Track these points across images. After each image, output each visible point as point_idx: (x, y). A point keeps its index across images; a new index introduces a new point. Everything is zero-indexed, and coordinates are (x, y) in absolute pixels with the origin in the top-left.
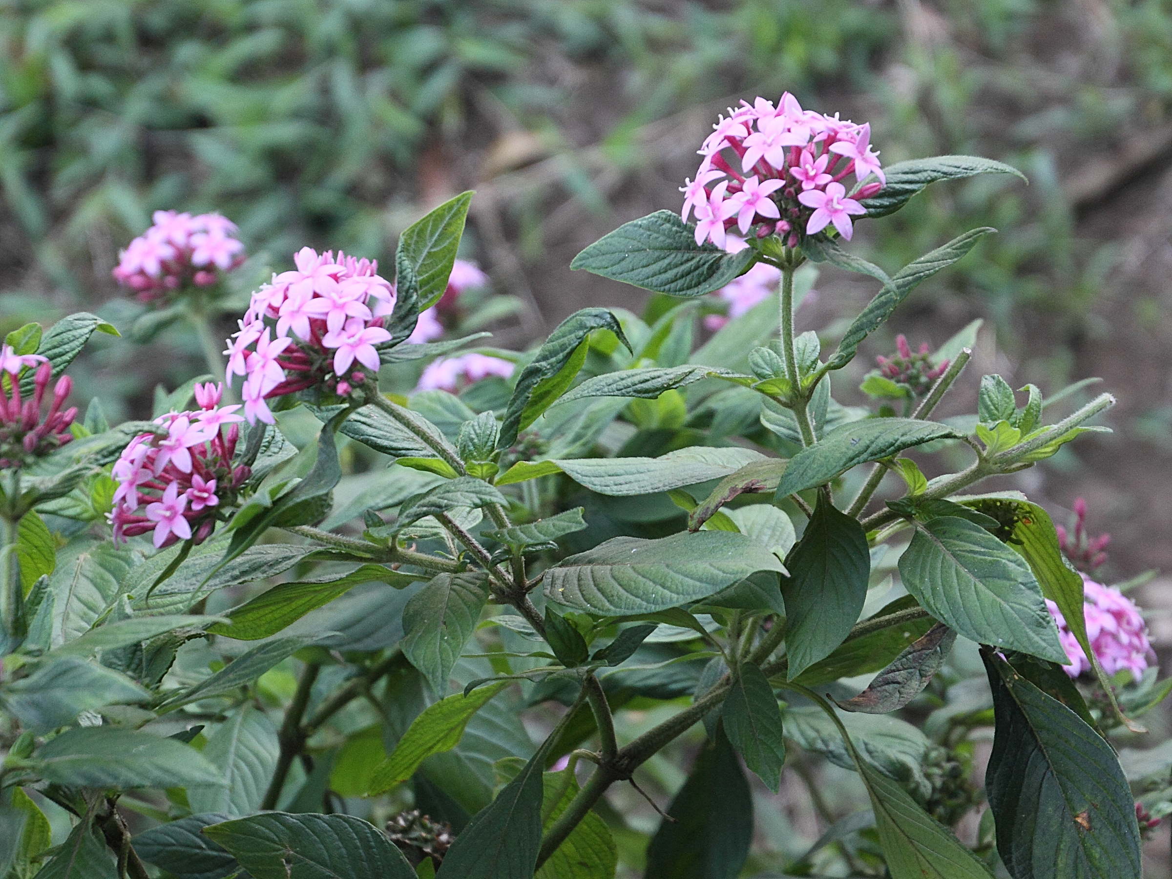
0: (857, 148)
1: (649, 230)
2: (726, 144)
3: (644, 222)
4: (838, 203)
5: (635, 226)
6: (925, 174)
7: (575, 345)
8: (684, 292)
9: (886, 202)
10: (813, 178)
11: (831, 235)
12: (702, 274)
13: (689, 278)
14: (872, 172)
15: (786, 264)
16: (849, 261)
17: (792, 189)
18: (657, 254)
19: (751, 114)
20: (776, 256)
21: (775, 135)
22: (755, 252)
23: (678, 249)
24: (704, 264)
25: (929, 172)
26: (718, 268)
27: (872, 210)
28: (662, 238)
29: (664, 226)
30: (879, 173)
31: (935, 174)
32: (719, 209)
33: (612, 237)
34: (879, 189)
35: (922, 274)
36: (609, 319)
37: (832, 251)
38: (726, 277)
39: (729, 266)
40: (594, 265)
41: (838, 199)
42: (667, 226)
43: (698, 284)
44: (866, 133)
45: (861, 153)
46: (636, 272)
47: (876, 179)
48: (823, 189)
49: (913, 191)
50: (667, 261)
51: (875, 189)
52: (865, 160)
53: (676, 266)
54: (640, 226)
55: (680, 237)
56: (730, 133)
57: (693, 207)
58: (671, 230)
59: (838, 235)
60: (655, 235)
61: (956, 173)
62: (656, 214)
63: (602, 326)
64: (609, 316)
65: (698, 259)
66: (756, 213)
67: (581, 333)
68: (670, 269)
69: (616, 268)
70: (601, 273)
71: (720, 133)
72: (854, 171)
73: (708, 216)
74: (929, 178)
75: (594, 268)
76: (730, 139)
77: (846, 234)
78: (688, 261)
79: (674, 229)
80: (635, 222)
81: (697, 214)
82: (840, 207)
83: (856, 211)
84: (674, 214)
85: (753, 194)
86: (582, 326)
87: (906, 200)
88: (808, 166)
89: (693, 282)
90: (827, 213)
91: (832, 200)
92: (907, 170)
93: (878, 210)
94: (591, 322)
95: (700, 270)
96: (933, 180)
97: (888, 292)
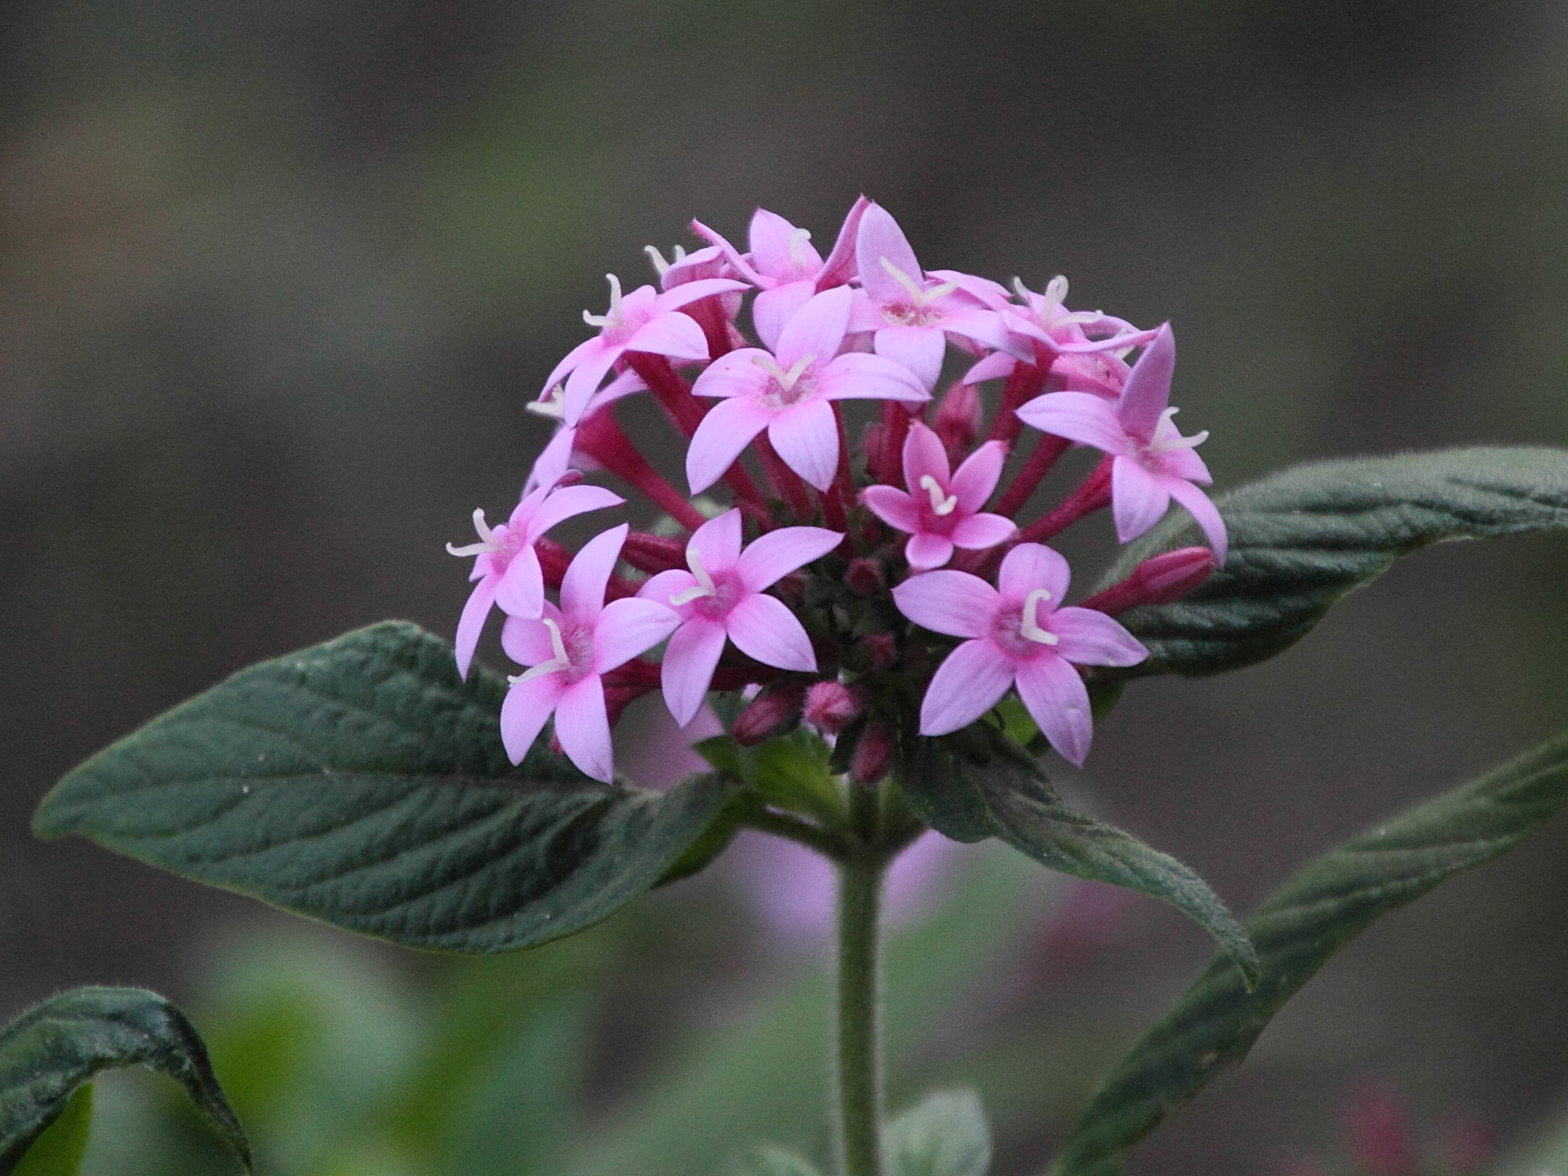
0: (1122, 415)
1: (335, 695)
2: (629, 383)
3: (318, 663)
4: (1042, 624)
5: (285, 676)
6: (1391, 517)
7: (29, 1126)
8: (455, 937)
9: (1237, 615)
10: (946, 527)
11: (1015, 736)
12: (530, 866)
13: (476, 883)
14: (1173, 504)
15: (851, 838)
16: (1080, 841)
17: (873, 563)
18: (360, 786)
19: (732, 275)
20: (817, 804)
21: (809, 359)
22: (733, 790)
23: (439, 769)
24: (537, 831)
25: (1406, 509)
26: (591, 847)
27: (1183, 645)
28: (380, 728)
29: (392, 684)
30: (1204, 511)
31: (1430, 517)
32: (591, 629)
33: (193, 717)
34: (1207, 569)
35: (1375, 892)
36: (164, 1032)
37: (1019, 799)
38: (618, 882)
39: (631, 840)
40: (122, 822)
41: (1040, 603)
42: (405, 680)
43: (512, 906)
44: (1159, 359)
45: (1138, 433)
46: (275, 854)
47: (1195, 533)
48: (987, 565)
49: (1340, 579)
50: (395, 816)
51: (1192, 569)
52: (1154, 463)
53: (432, 834)
54: (302, 679)
55: (452, 723)
56: (644, 342)
57: (497, 619)
58: (415, 699)
59: (1039, 742)
60: (356, 715)
61: (1508, 516)
62: (362, 634)
63: (136, 1058)
64: (163, 1018)
65: (511, 812)
66: (730, 650)
67: (54, 1082)
68: (409, 846)
69: (204, 837)
70: (145, 852)
71: (609, 343)
72: (1107, 501)
73: (552, 656)
74: (1405, 532)
75: (122, 833)
76: (646, 364)
77: (1068, 740)
78: (477, 815)
79: (432, 692)
80: (284, 662)
81: (513, 645)
82: (1049, 639)
83: (1109, 653)
84: (431, 637)
85: (718, 579)
86: (61, 1055)
87: (1314, 613)
88: (927, 482)
89: (493, 902)
90: (999, 658)
91: (1018, 610)
92: (1325, 497)
93: (1207, 647)
94: (97, 1041)
95: (523, 851)
96: (1418, 539)
97: (1224, 963)
